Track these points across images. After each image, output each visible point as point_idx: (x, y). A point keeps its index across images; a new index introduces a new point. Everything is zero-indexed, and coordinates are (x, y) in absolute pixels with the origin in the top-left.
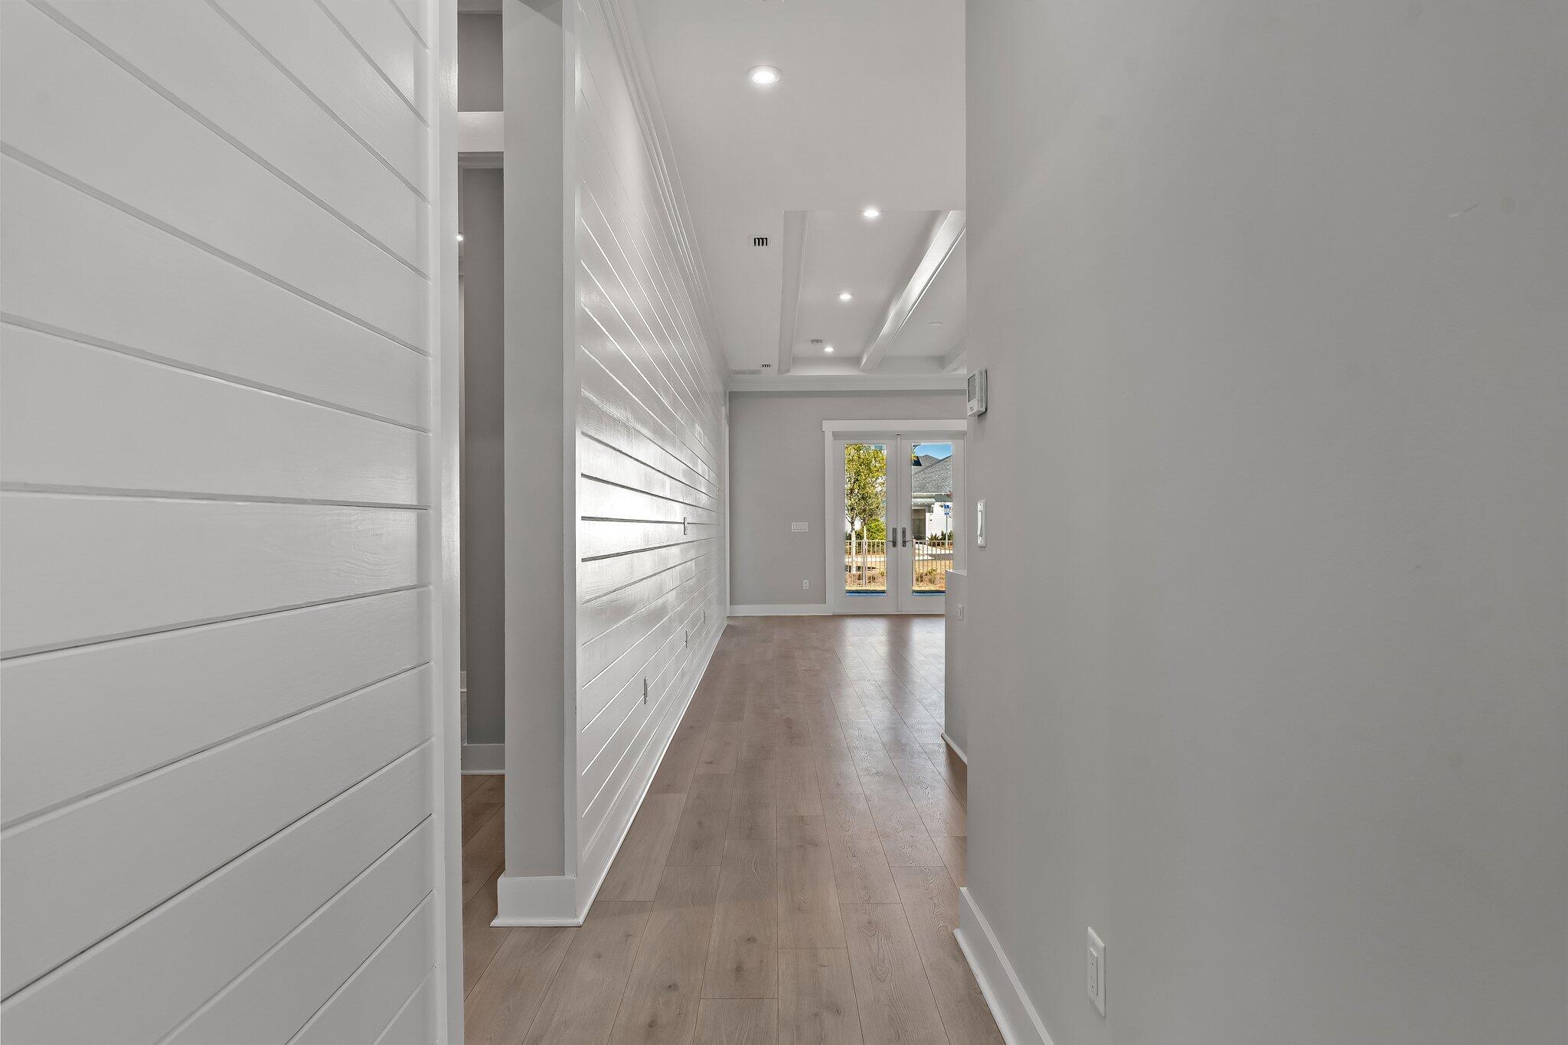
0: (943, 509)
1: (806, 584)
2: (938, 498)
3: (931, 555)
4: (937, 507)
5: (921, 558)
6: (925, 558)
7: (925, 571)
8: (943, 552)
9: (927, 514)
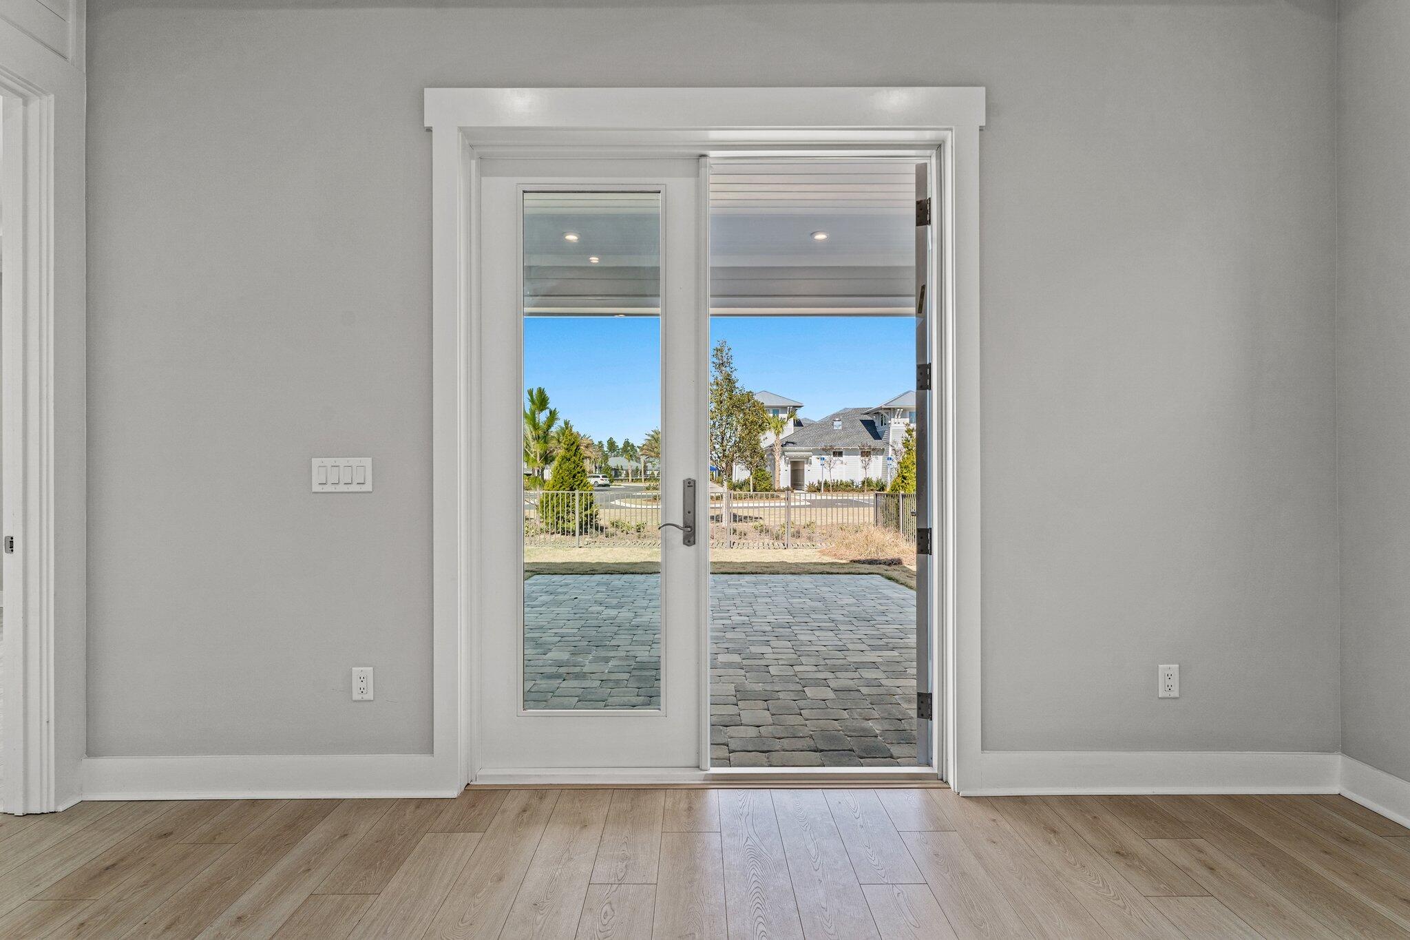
0: (819, 460)
1: (363, 679)
2: (815, 452)
3: (809, 501)
4: (814, 458)
5: (797, 504)
6: (803, 503)
7: (803, 523)
8: (819, 498)
9: (806, 466)
